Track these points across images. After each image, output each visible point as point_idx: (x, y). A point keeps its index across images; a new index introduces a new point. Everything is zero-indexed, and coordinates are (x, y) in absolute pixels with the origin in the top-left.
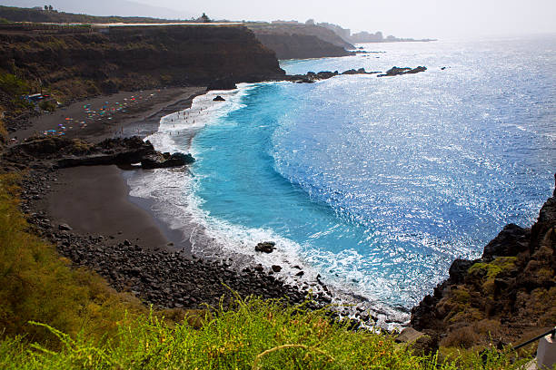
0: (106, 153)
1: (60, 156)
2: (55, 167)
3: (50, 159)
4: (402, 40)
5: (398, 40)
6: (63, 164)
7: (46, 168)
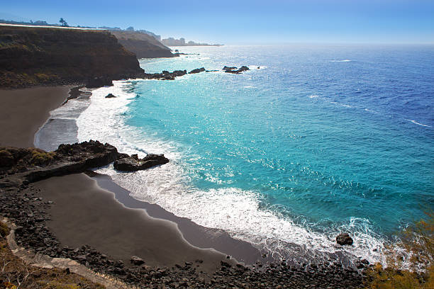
0: (72, 160)
1: (24, 170)
2: (26, 183)
3: (13, 173)
4: (199, 45)
5: (197, 45)
6: (31, 178)
7: (16, 185)
